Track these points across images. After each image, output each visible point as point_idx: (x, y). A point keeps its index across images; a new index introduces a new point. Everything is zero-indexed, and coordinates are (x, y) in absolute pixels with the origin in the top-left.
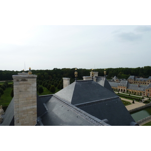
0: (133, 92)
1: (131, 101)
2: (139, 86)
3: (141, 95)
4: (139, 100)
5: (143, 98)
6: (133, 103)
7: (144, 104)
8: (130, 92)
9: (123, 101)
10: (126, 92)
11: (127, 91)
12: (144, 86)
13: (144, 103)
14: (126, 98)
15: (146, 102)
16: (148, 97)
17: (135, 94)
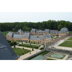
0: (33, 42)
1: (31, 49)
2: (38, 37)
3: (39, 44)
4: (37, 48)
5: (40, 46)
6: (33, 50)
8: (31, 42)
9: (26, 50)
10: (28, 42)
11: (29, 42)
12: (41, 36)
13: (40, 49)
14: (28, 47)
15: (42, 49)
16: (43, 45)
17: (34, 44)
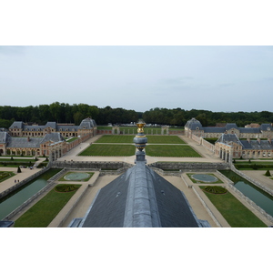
0: (19, 153)
1: (15, 169)
2: (30, 140)
3: (33, 155)
4: (30, 164)
5: (36, 160)
6: (19, 171)
8: (13, 153)
10: (4, 154)
11: (8, 152)
13: (38, 167)
14: (5, 165)
15: (41, 165)
16: (44, 156)
17: (22, 156)
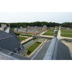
0: (29, 33)
1: (28, 37)
2: (31, 31)
3: (32, 34)
4: (31, 36)
5: (32, 35)
6: (29, 38)
7: (33, 38)
9: (25, 37)
10: (26, 33)
11: (27, 33)
12: (33, 30)
14: (26, 36)
16: (34, 35)
